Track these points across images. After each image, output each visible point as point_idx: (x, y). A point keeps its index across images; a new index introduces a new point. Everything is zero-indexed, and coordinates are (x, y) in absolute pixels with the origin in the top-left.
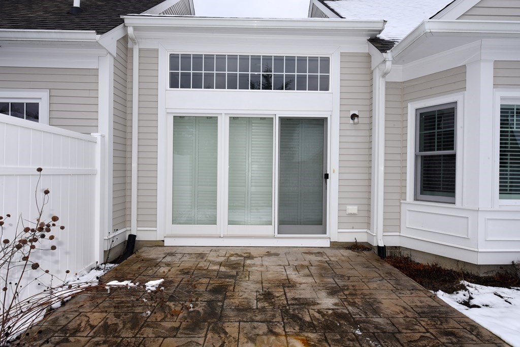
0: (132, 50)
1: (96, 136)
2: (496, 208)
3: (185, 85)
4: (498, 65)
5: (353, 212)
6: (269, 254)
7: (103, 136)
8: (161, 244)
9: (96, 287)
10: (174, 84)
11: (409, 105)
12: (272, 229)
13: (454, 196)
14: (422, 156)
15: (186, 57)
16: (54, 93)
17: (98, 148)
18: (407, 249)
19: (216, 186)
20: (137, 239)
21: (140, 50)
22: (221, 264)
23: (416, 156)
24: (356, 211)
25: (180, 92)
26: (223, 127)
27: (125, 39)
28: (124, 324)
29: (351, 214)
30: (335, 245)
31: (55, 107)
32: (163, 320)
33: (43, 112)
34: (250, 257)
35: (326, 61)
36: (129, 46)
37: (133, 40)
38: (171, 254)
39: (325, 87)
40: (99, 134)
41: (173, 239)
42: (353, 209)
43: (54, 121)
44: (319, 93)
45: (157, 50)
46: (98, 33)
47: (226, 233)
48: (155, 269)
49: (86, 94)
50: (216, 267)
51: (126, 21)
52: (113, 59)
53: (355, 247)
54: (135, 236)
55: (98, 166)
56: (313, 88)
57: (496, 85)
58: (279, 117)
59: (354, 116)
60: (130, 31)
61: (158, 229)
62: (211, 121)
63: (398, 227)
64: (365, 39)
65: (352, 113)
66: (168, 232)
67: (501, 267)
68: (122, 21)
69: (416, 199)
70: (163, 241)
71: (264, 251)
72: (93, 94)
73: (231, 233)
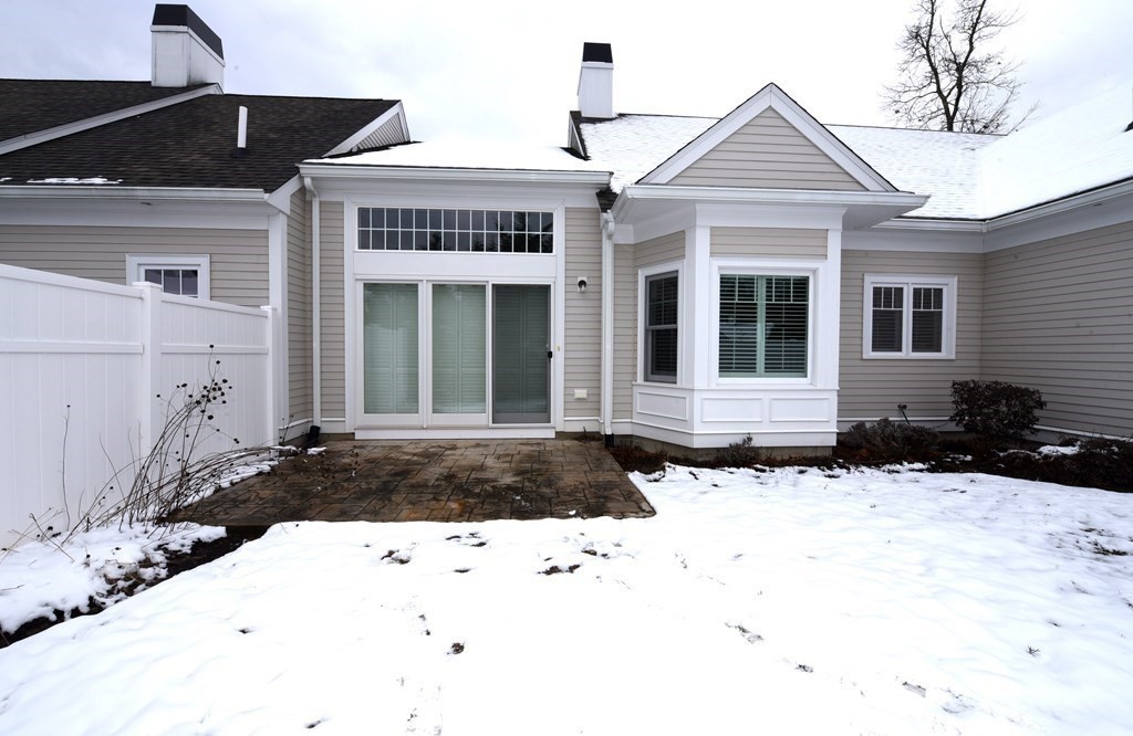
0: (311, 203)
1: (266, 308)
2: (713, 386)
3: (378, 245)
4: (715, 232)
5: (581, 396)
6: (478, 445)
7: (274, 310)
8: (351, 437)
9: (269, 473)
10: (363, 245)
11: (639, 272)
12: (485, 418)
13: (676, 375)
14: (653, 331)
15: (378, 212)
16: (215, 258)
17: (269, 325)
18: (638, 437)
19: (417, 367)
20: (322, 431)
21: (321, 203)
22: (415, 455)
23: (646, 331)
24: (585, 396)
25: (371, 253)
26: (425, 296)
27: (303, 190)
28: (293, 496)
29: (579, 399)
30: (560, 435)
31: (216, 275)
32: (333, 494)
33: (203, 281)
34: (454, 448)
35: (548, 217)
36: (308, 199)
37: (310, 191)
38: (362, 447)
39: (548, 248)
40: (270, 307)
41: (365, 432)
42: (581, 393)
43: (217, 292)
44: (540, 255)
45: (342, 204)
46: (266, 191)
47: (429, 424)
48: (337, 459)
49: (254, 259)
50: (407, 457)
51: (301, 171)
52: (286, 218)
53: (584, 437)
54: (318, 428)
55: (269, 344)
56: (533, 249)
57: (712, 254)
58: (493, 285)
59: (582, 283)
60: (308, 182)
61: (347, 419)
62: (411, 289)
63: (630, 413)
64: (594, 192)
65: (579, 279)
66: (359, 423)
67: (718, 449)
68: (297, 170)
69: (646, 380)
70: (354, 434)
71: (473, 443)
72: (262, 259)
73: (435, 423)
